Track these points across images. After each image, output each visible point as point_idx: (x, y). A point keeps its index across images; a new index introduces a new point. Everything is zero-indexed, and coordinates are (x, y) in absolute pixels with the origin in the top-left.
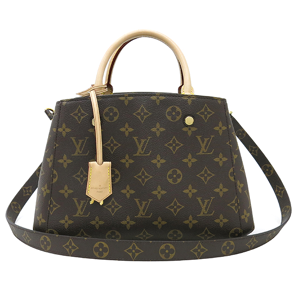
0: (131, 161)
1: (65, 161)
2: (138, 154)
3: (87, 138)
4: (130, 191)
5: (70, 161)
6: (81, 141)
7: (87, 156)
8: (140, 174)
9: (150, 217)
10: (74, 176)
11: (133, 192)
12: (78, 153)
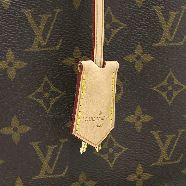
0: (148, 58)
1: (11, 64)
2: (161, 43)
3: (58, 10)
4: (142, 117)
5: (21, 64)
6: (44, 18)
7: (58, 51)
8: (165, 82)
9: (179, 161)
10: (30, 96)
11: (147, 118)
12: (39, 46)
